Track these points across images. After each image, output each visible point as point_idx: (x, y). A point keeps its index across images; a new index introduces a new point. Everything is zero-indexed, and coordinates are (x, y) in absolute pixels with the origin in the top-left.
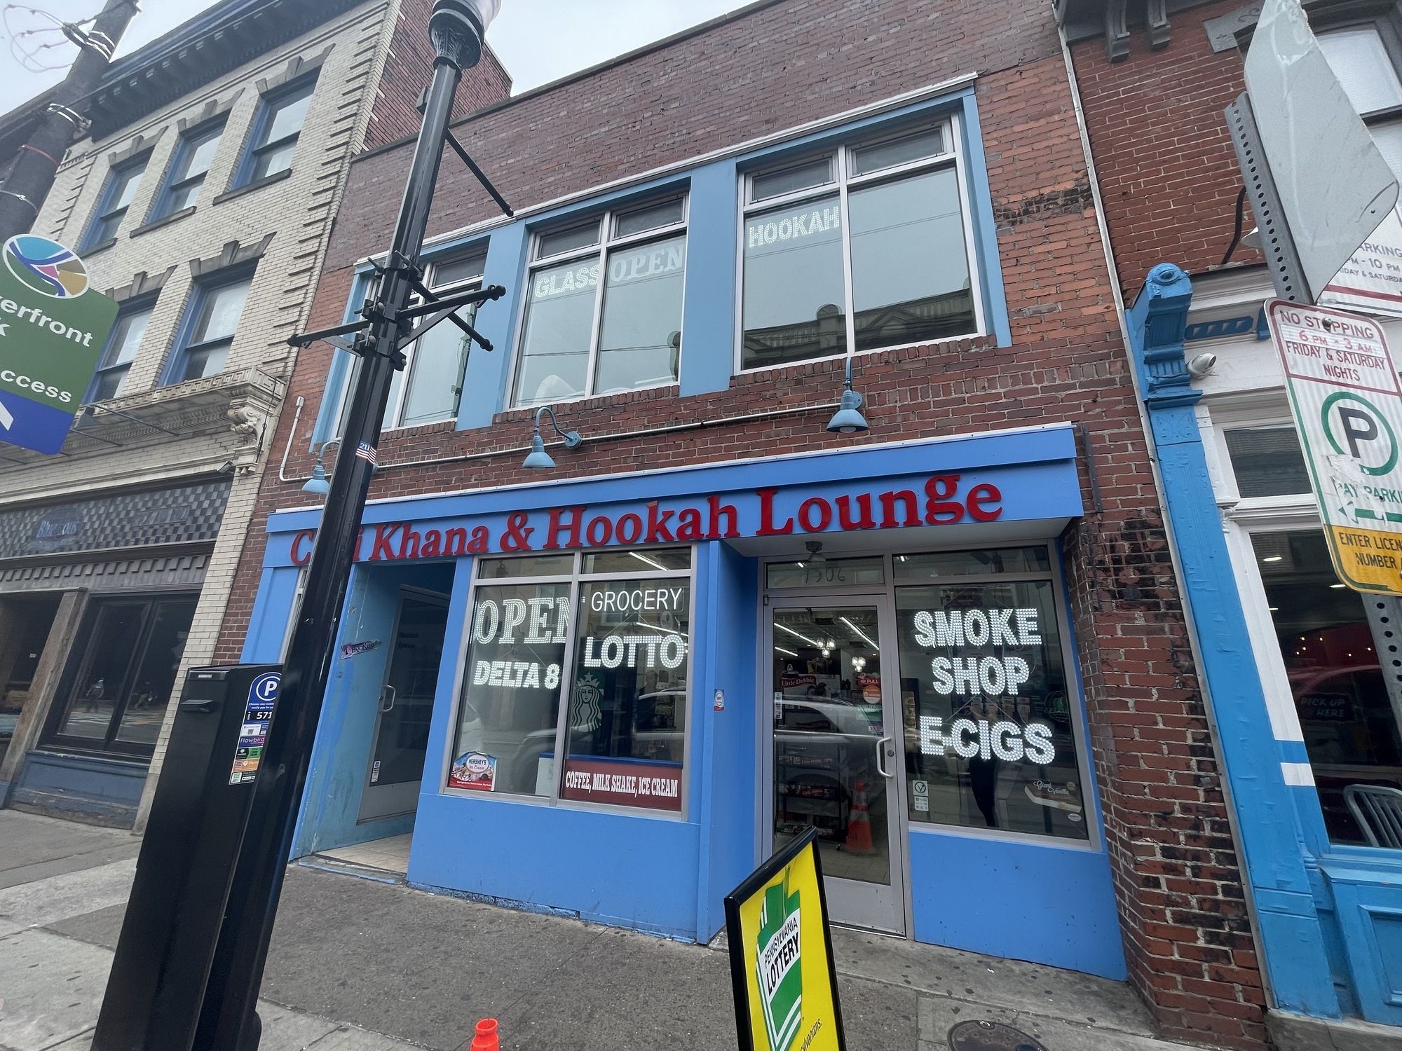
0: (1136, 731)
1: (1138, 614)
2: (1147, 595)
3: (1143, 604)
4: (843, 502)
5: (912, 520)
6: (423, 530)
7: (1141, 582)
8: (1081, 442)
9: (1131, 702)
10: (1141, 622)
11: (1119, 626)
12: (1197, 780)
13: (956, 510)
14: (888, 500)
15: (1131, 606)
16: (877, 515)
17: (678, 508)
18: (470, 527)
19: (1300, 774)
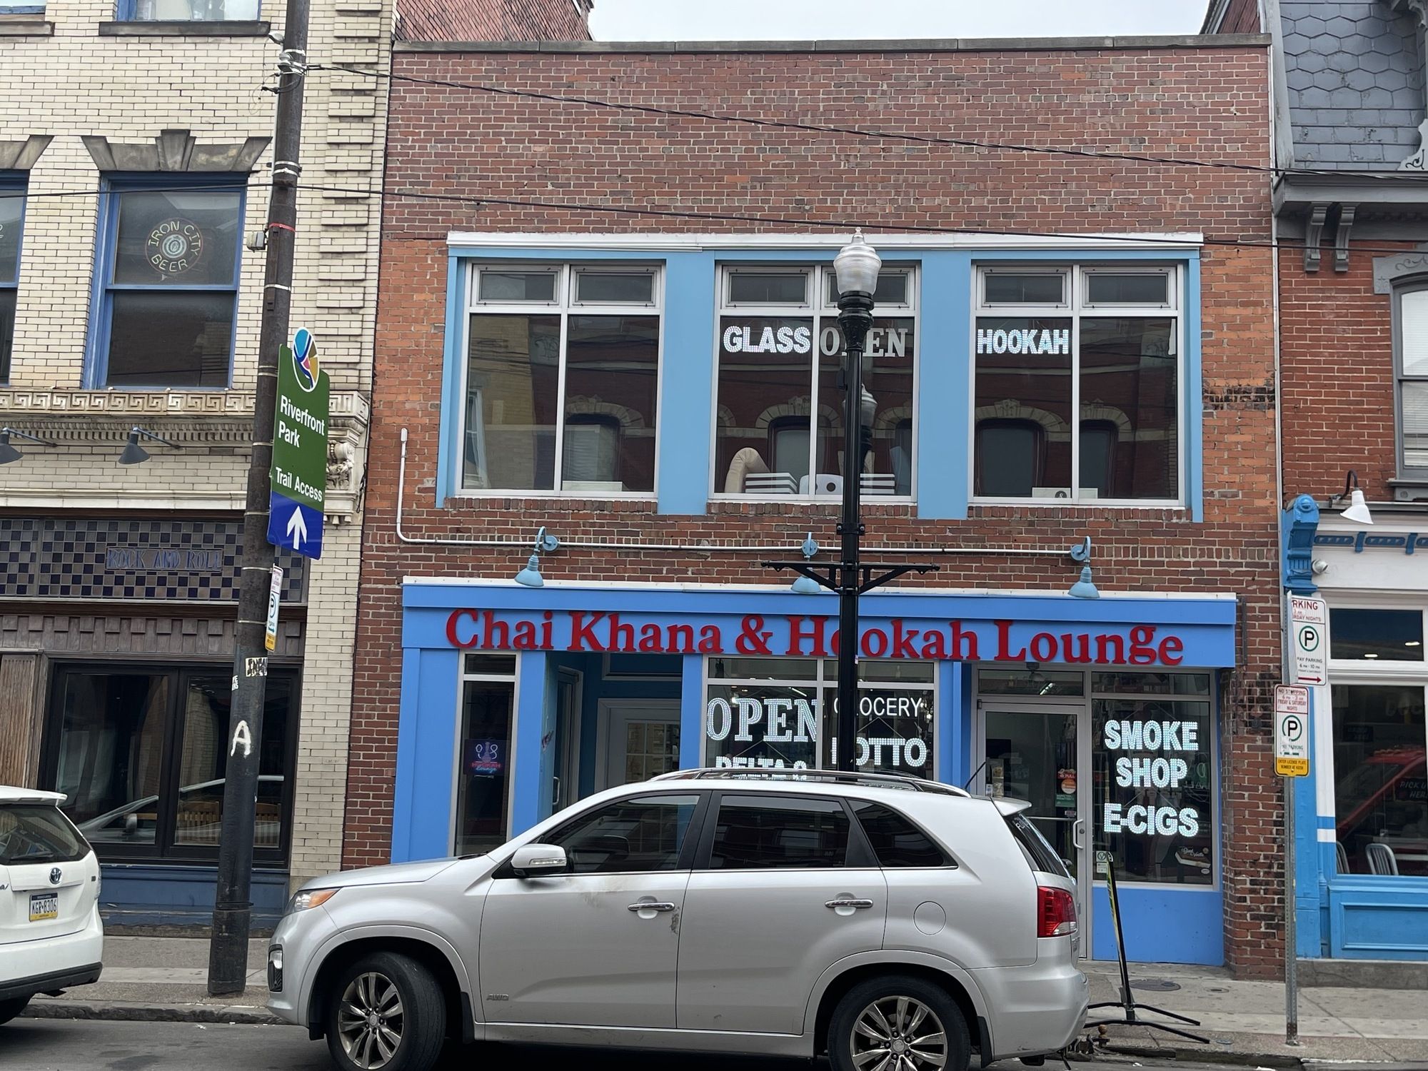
0: (1247, 812)
1: (1259, 737)
2: (1266, 725)
3: (1262, 731)
4: (1067, 639)
5: (1119, 658)
6: (637, 623)
7: (1263, 716)
8: (1241, 610)
9: (1246, 794)
10: (1259, 743)
11: (1246, 745)
12: (1274, 840)
13: (1150, 654)
14: (1102, 641)
15: (1255, 732)
16: (1093, 653)
18: (697, 625)
19: (1328, 836)
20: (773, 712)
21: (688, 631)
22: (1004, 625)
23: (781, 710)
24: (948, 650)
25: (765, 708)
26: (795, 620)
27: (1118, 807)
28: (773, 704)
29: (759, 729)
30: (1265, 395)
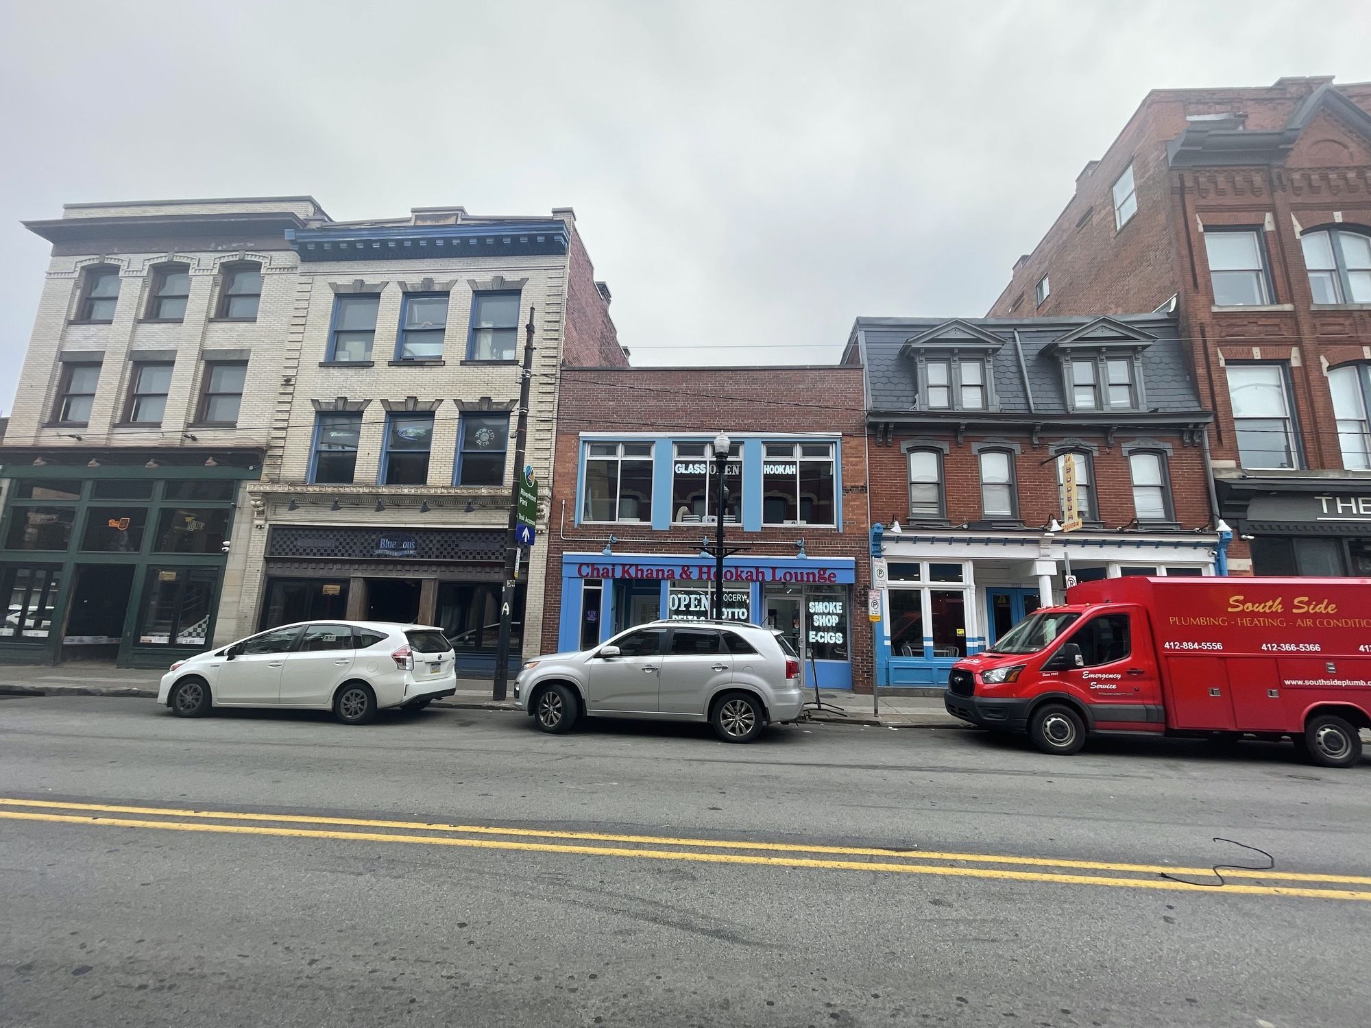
0: (859, 635)
1: (863, 608)
4: (796, 573)
5: (814, 580)
6: (645, 569)
7: (865, 600)
8: (856, 563)
9: (859, 628)
10: (863, 610)
11: (859, 611)
12: (869, 644)
13: (825, 579)
14: (808, 574)
15: (862, 606)
16: (805, 579)
17: (746, 570)
18: (666, 569)
19: (888, 643)
20: (693, 600)
21: (663, 570)
22: (774, 569)
23: (696, 599)
24: (755, 578)
25: (690, 598)
26: (700, 567)
27: (814, 633)
28: (693, 597)
29: (688, 606)
30: (864, 488)
